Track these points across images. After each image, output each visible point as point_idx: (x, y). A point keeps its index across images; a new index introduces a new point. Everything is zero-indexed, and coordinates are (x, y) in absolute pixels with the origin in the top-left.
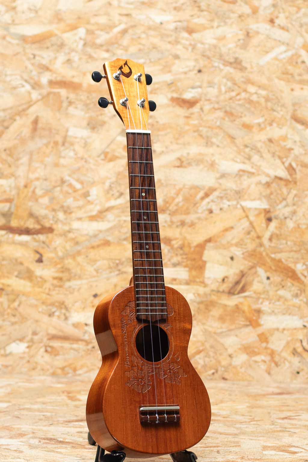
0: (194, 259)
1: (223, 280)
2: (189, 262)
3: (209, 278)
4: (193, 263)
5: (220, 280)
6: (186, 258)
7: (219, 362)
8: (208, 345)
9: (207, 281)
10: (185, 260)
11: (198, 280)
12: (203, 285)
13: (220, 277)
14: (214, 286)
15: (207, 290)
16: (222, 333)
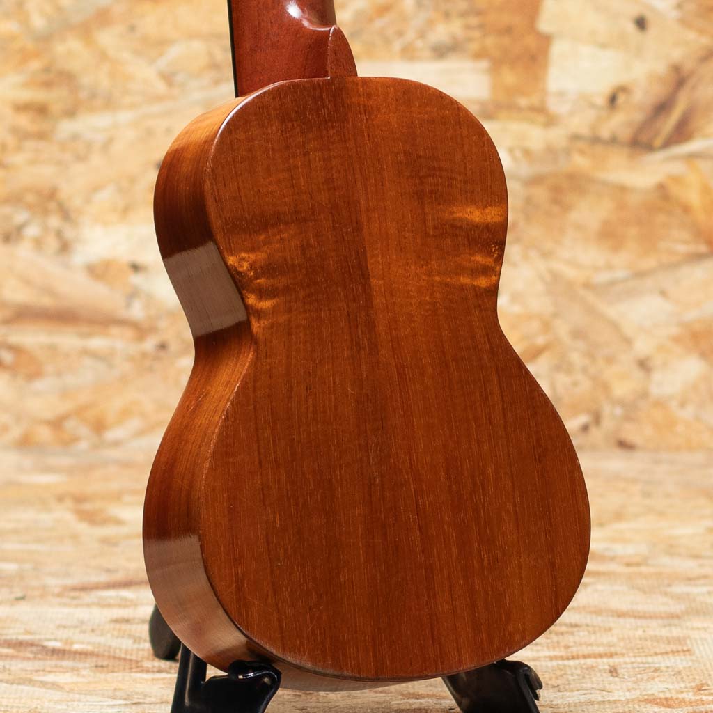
0: (508, 30)
1: (613, 100)
2: (490, 41)
3: (561, 94)
4: (506, 41)
5: (601, 101)
6: (481, 27)
7: (606, 387)
8: (562, 330)
9: (554, 106)
10: (476, 34)
11: (523, 102)
12: (541, 119)
13: (600, 88)
14: (580, 123)
15: (557, 135)
16: (612, 283)
